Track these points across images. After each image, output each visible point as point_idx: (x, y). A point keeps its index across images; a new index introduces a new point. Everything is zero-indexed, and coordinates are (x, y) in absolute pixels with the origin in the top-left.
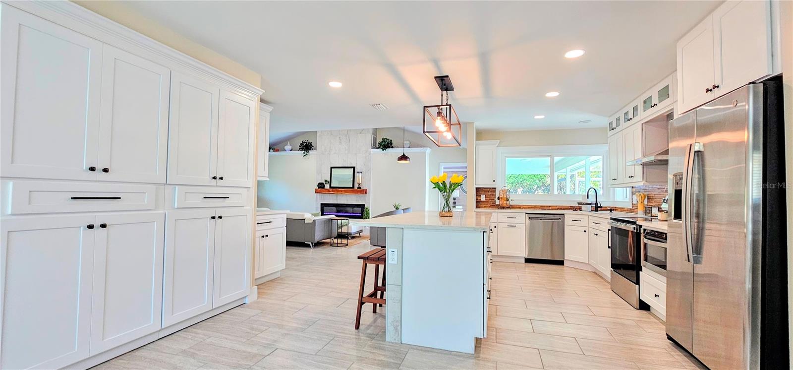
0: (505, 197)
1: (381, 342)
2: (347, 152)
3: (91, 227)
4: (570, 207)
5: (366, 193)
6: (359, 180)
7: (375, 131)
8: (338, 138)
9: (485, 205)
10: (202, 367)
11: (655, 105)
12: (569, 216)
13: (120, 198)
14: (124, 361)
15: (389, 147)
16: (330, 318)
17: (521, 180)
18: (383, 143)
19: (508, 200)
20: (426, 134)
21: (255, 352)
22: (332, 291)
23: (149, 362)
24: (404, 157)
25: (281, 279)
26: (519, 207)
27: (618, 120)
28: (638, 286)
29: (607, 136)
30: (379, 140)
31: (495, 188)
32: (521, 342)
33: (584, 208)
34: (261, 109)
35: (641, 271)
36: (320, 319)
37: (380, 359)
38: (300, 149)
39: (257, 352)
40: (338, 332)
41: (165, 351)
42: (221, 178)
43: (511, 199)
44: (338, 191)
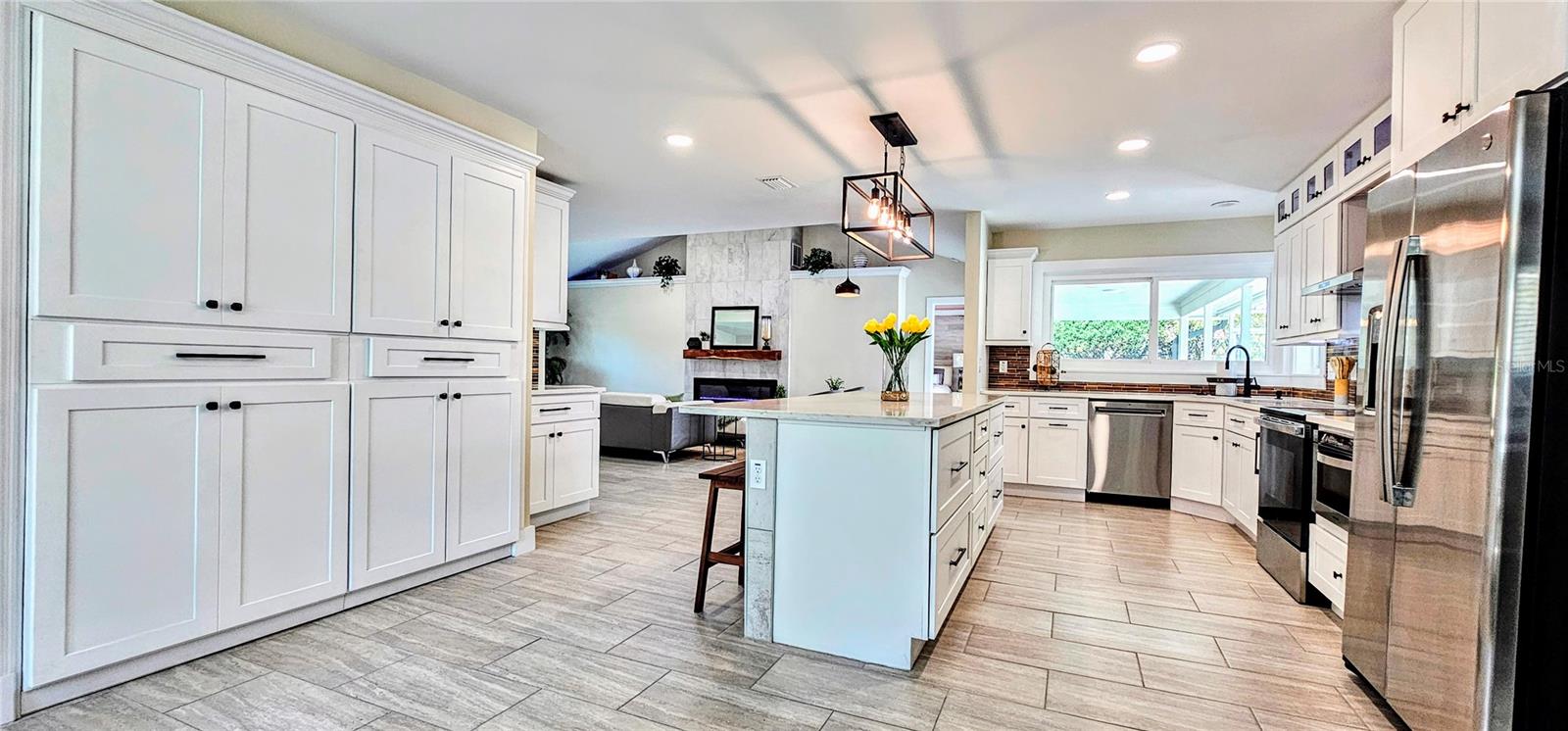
0: (1049, 365)
1: (735, 639)
2: (743, 277)
3: (212, 406)
4: (1192, 386)
5: (779, 358)
6: (766, 332)
7: (800, 232)
8: (726, 251)
9: (1007, 383)
10: (401, 661)
11: (1365, 159)
12: (1183, 409)
13: (264, 357)
14: (277, 643)
15: (826, 267)
16: (656, 589)
17: (1109, 332)
18: (814, 259)
19: (1053, 372)
20: (850, 233)
21: (499, 641)
22: (675, 542)
23: (317, 647)
24: (848, 287)
25: (592, 516)
26: (1080, 387)
27: (1295, 197)
28: (1305, 554)
29: (1273, 233)
30: (807, 252)
31: (1028, 347)
32: (1015, 654)
33: (1220, 388)
34: (538, 190)
35: (1315, 523)
36: (635, 591)
37: (722, 667)
38: (655, 273)
39: (502, 642)
40: (661, 616)
41: (348, 631)
42: (458, 324)
43: (1061, 369)
44: (727, 355)
